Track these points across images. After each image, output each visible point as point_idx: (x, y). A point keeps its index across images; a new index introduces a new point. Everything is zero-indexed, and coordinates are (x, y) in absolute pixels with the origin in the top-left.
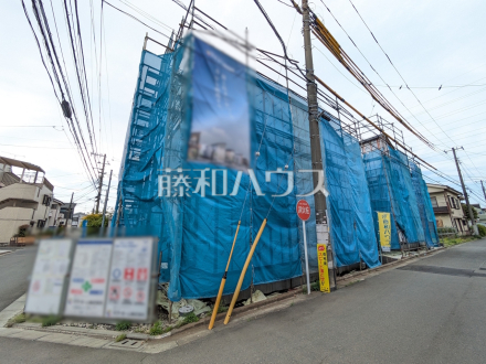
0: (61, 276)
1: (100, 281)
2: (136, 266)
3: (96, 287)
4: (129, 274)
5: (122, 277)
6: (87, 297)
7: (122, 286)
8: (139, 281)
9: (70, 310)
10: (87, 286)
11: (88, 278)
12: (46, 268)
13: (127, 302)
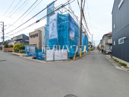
0: (53, 55)
1: (60, 55)
2: (65, 53)
3: (59, 56)
4: (64, 54)
5: (63, 55)
6: (58, 57)
7: (63, 56)
8: (66, 55)
9: (55, 59)
10: (58, 56)
11: (58, 55)
12: (49, 54)
13: (64, 58)
